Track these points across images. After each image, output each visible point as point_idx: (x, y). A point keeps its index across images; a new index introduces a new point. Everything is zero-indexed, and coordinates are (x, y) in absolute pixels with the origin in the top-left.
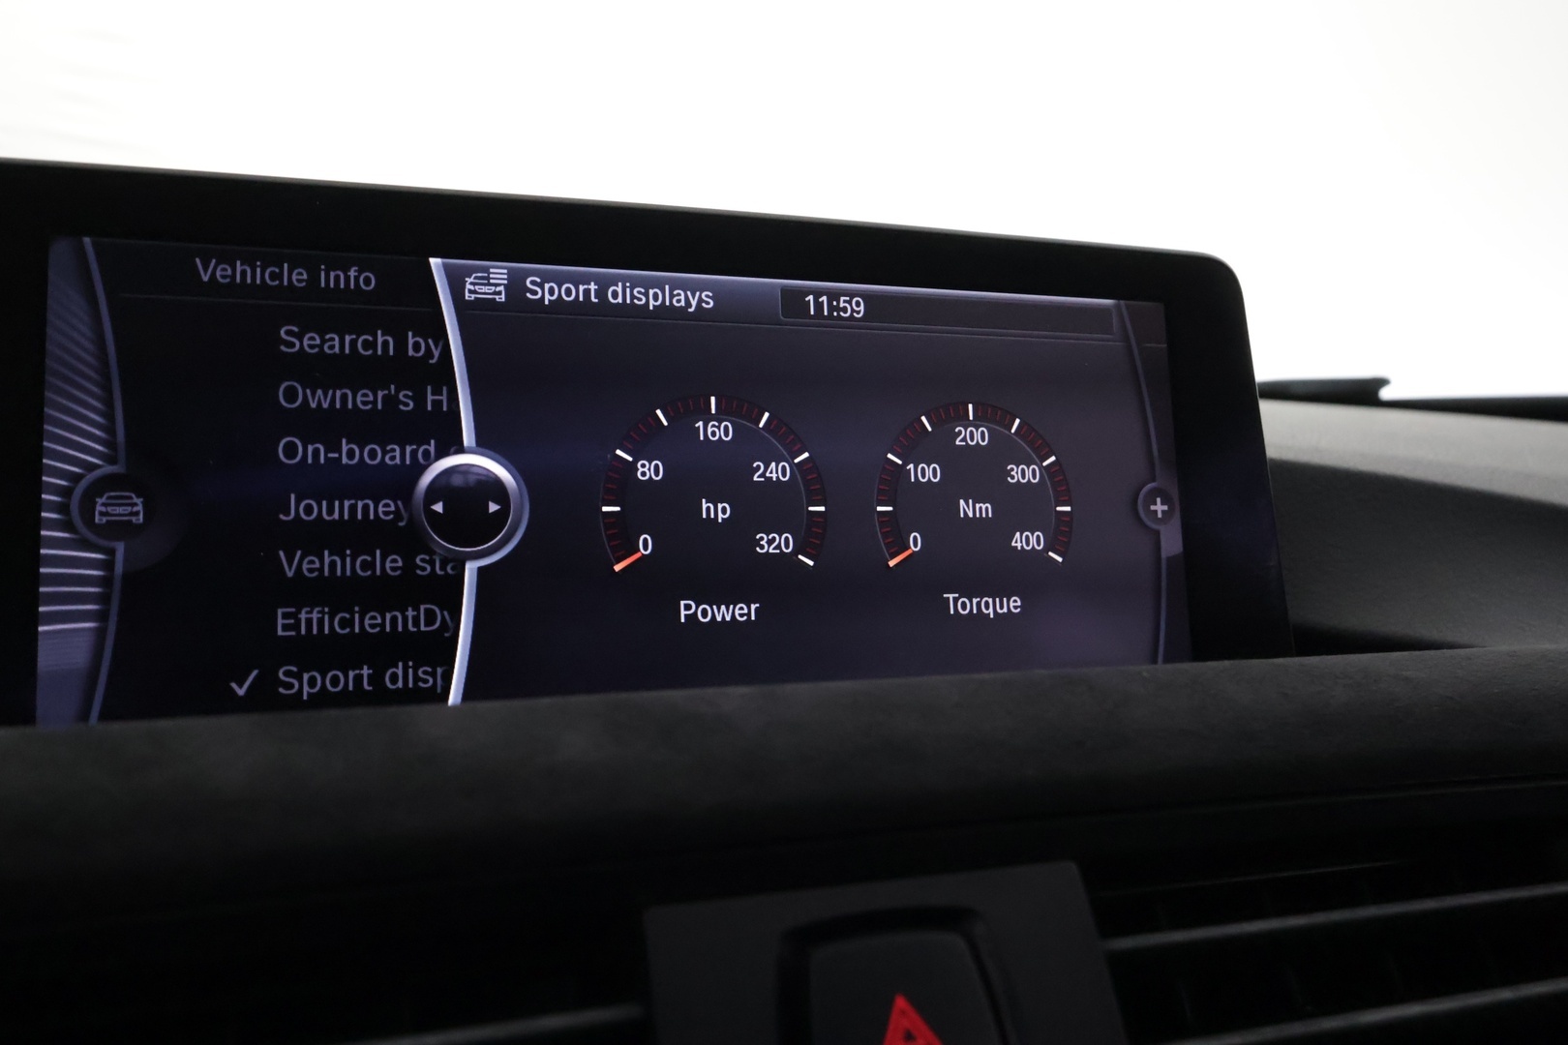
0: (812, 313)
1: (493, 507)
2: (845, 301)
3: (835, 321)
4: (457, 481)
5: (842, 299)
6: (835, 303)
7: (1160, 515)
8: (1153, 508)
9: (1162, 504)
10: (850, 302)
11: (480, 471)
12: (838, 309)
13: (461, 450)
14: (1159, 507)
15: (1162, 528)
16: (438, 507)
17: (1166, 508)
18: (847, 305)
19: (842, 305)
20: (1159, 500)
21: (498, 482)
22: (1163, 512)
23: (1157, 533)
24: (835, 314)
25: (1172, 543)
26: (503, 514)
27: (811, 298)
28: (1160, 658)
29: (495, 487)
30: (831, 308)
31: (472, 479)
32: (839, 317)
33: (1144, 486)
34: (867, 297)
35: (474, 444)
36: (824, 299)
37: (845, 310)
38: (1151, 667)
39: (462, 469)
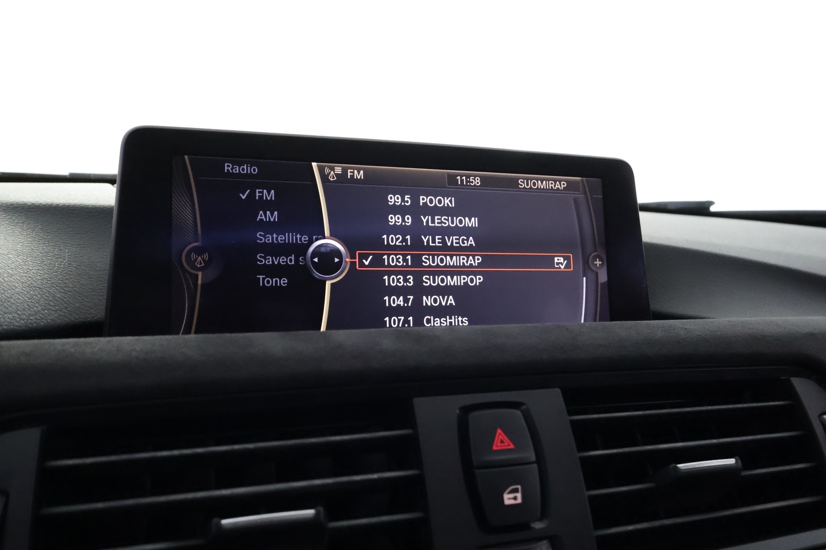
0: (459, 183)
1: (336, 260)
2: (472, 179)
3: (468, 186)
4: (323, 250)
5: (471, 178)
6: (468, 180)
7: (598, 266)
8: (595, 263)
9: (599, 261)
10: (474, 179)
11: (332, 246)
12: (470, 182)
13: (324, 238)
14: (598, 263)
15: (599, 271)
16: (316, 260)
17: (601, 263)
18: (473, 180)
19: (471, 180)
20: (598, 260)
21: (338, 251)
22: (599, 264)
23: (597, 274)
24: (468, 184)
25: (603, 277)
26: (340, 263)
27: (459, 177)
28: (598, 319)
29: (337, 253)
30: (467, 182)
31: (329, 249)
32: (470, 185)
33: (591, 254)
34: (481, 177)
35: (329, 235)
36: (464, 178)
37: (472, 182)
38: (595, 323)
39: (325, 245)
